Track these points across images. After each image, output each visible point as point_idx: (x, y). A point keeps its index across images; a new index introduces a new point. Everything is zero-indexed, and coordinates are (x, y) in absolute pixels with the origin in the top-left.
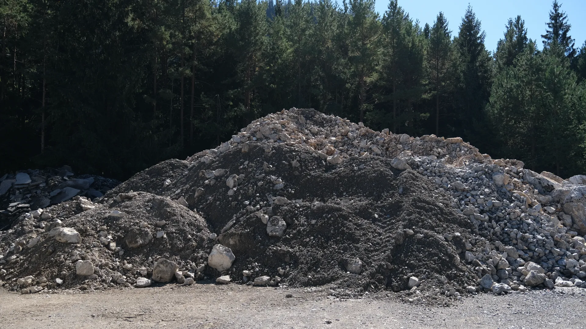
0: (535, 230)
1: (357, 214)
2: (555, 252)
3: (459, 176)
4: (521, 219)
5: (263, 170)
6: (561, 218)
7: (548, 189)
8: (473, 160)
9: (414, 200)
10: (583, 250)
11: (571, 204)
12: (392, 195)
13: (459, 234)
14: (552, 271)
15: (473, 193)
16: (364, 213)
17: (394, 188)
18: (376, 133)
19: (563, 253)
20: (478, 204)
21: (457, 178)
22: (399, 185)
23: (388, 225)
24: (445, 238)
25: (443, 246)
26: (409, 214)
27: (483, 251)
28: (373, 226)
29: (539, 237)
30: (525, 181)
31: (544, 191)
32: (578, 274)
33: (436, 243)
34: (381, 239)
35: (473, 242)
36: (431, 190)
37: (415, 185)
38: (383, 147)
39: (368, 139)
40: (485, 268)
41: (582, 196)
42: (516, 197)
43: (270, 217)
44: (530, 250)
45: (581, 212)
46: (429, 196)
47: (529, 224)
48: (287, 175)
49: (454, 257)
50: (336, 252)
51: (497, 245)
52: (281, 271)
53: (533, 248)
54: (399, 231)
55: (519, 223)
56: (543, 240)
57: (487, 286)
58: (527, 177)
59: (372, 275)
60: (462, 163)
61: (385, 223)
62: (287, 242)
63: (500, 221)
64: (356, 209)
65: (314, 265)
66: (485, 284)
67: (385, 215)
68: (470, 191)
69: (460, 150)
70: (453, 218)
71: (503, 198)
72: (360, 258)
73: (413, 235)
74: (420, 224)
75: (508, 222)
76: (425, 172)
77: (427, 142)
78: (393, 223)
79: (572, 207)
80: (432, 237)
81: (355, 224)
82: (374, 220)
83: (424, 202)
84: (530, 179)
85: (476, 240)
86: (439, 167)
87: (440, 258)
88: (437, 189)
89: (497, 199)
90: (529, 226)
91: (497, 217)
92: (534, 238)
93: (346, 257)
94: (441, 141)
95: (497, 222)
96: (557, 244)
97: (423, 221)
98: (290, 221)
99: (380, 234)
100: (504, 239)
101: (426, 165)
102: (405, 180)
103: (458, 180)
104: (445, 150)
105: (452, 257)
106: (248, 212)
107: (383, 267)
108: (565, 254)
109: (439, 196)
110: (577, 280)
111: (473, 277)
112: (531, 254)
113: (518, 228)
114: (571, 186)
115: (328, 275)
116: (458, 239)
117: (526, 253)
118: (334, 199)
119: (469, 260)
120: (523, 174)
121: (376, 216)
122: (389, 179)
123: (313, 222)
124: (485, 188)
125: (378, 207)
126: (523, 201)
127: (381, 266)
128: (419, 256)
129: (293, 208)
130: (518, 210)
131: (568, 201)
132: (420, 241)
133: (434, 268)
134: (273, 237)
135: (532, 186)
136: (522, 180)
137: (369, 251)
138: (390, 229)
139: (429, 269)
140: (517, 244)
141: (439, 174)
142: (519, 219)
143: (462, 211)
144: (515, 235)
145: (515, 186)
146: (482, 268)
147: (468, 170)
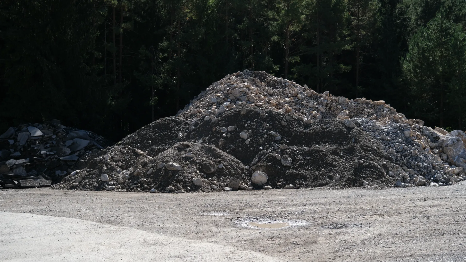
0: (424, 161)
1: (331, 153)
2: (432, 172)
3: (384, 132)
4: (417, 156)
5: (264, 128)
6: (441, 156)
7: (436, 139)
8: (393, 121)
9: (362, 146)
10: (447, 171)
11: (447, 148)
12: (349, 143)
13: (386, 163)
14: (429, 180)
15: (393, 141)
16: (335, 153)
17: (348, 139)
18: (320, 95)
19: (436, 172)
20: (395, 148)
21: (383, 133)
22: (352, 137)
23: (349, 159)
24: (379, 165)
25: (378, 168)
26: (360, 153)
27: (397, 171)
28: (340, 159)
29: (425, 164)
30: (424, 134)
31: (434, 140)
32: (441, 181)
33: (375, 167)
34: (347, 166)
35: (393, 167)
36: (369, 140)
37: (361, 137)
38: (327, 107)
39: (313, 100)
40: (398, 178)
41: (453, 143)
42: (416, 144)
43: (281, 156)
44: (420, 171)
45: (452, 152)
46: (369, 143)
47: (421, 158)
48: (280, 131)
49: (384, 173)
50: (325, 172)
51: (404, 169)
52: (298, 182)
53: (422, 170)
54: (356, 161)
55: (416, 157)
56: (427, 166)
57: (399, 185)
58: (425, 131)
59: (346, 181)
60: (386, 122)
61: (347, 158)
62: (296, 169)
63: (406, 157)
64: (330, 150)
65: (315, 178)
66: (398, 184)
67: (346, 154)
68: (391, 140)
69: (383, 111)
70: (382, 155)
71: (409, 144)
72: (338, 174)
73: (363, 164)
74: (366, 158)
75: (411, 157)
76: (365, 129)
77: (359, 103)
78: (351, 158)
79: (447, 149)
80: (373, 164)
81: (332, 159)
82: (341, 157)
83: (367, 147)
84: (426, 133)
85: (394, 166)
86: (373, 126)
87: (377, 173)
88: (372, 139)
89: (406, 145)
90: (421, 159)
91: (405, 155)
92: (423, 165)
93: (331, 174)
94: (370, 103)
95: (405, 158)
96: (434, 168)
97: (367, 156)
98: (293, 158)
99: (346, 164)
100: (408, 166)
101: (365, 124)
102: (355, 134)
103: (384, 134)
104: (373, 110)
105: (382, 173)
106: (265, 154)
107: (350, 178)
108: (437, 172)
109: (374, 143)
110: (440, 183)
111: (393, 182)
112: (420, 172)
113: (416, 160)
114: (448, 137)
115: (324, 182)
116: (385, 165)
117: (418, 172)
118: (315, 146)
119: (391, 175)
120: (423, 129)
121: (342, 154)
122: (346, 134)
123: (308, 158)
124: (399, 139)
125: (342, 150)
126: (420, 146)
127: (349, 177)
128: (367, 173)
129: (293, 151)
130: (416, 151)
131: (446, 146)
132: (367, 166)
133: (374, 178)
134: (286, 166)
135: (427, 137)
136: (422, 133)
137: (342, 171)
138: (350, 161)
139: (372, 178)
140: (414, 168)
141: (373, 130)
142: (416, 155)
143: (387, 151)
144: (413, 163)
145: (417, 137)
146: (396, 178)
147: (390, 127)
